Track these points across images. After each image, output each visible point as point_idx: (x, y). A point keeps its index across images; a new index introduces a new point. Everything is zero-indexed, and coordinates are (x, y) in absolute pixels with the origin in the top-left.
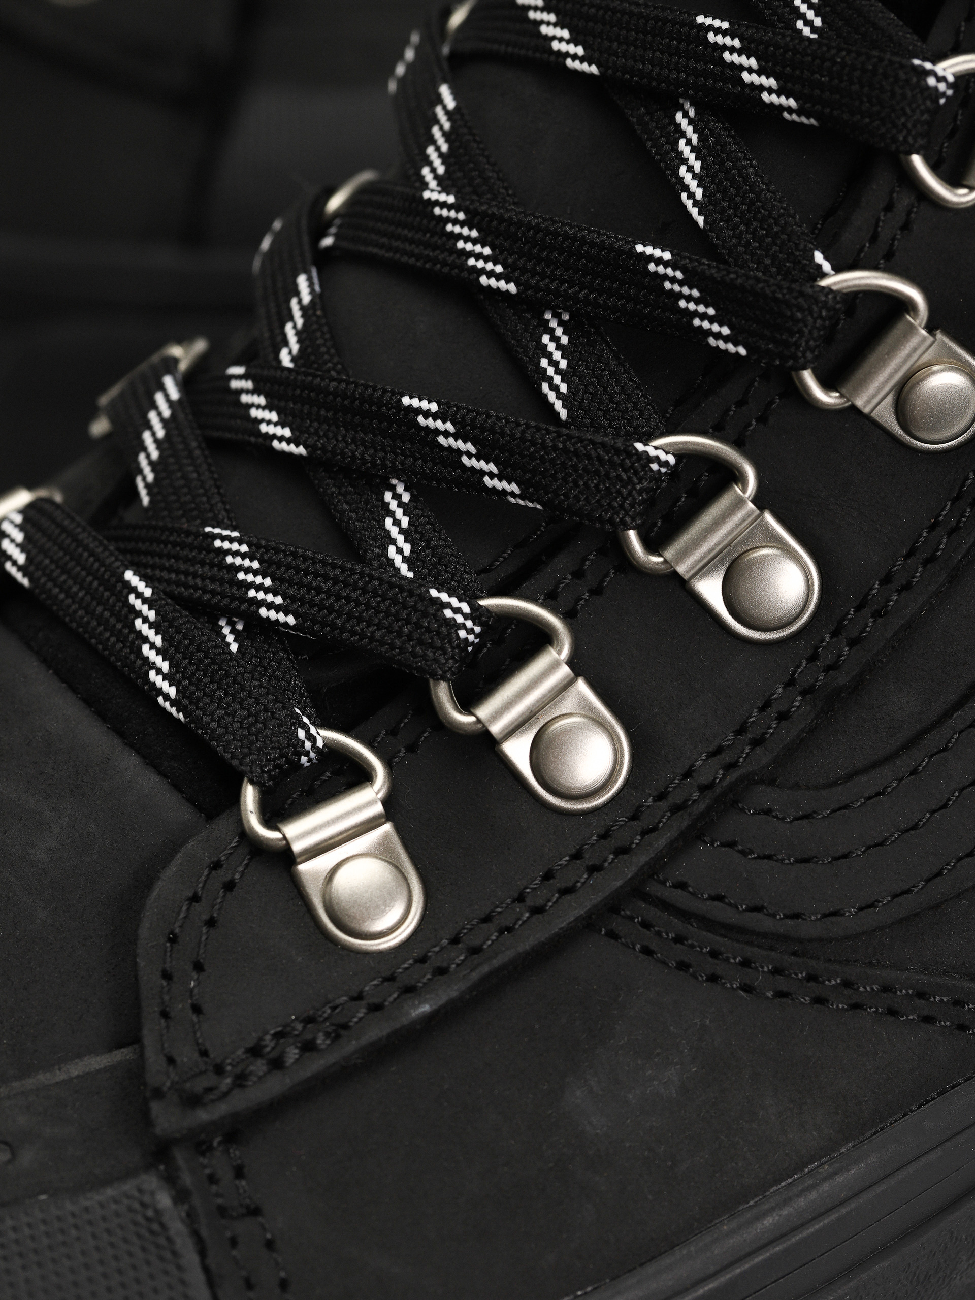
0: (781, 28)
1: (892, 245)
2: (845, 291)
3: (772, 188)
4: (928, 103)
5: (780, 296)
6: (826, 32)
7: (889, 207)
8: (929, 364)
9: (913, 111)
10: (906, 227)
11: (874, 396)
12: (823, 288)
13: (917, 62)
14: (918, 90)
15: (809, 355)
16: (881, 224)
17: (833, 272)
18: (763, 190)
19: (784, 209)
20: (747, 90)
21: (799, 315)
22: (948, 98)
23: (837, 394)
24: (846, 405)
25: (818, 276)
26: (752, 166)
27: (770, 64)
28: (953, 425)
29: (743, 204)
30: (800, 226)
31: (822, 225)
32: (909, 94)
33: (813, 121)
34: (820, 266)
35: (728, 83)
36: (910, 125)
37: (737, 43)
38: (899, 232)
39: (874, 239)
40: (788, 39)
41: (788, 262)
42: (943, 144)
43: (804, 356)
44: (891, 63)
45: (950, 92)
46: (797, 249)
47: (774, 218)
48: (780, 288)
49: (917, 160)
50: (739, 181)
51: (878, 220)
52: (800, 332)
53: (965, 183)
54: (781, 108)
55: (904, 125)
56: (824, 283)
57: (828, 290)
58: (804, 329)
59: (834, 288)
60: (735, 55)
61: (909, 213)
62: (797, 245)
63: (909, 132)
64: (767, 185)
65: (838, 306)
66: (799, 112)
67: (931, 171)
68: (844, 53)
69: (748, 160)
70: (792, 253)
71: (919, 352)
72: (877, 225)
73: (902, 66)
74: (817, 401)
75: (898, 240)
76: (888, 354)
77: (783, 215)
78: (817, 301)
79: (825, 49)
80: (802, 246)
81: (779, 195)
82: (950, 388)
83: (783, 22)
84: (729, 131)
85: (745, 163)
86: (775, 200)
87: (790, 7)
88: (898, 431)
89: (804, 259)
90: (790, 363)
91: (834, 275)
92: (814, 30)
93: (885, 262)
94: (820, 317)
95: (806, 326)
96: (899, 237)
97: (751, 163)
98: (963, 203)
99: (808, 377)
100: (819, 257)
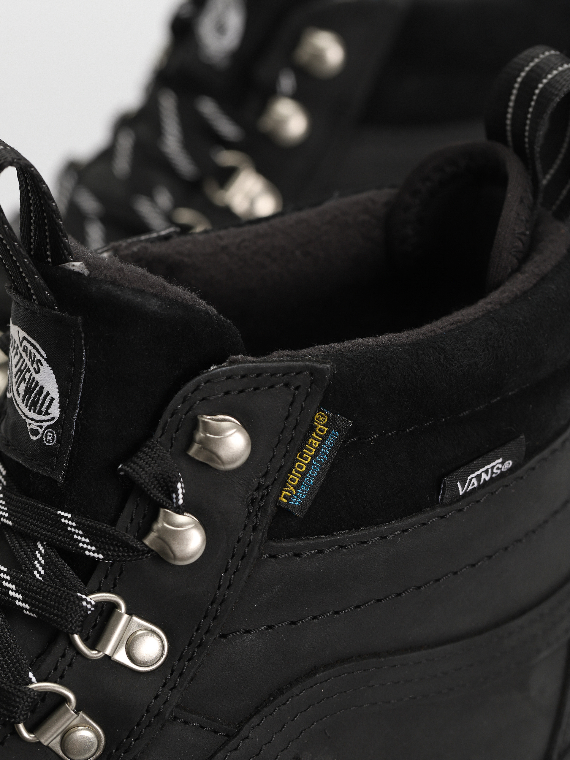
0: (28, 573)
1: (63, 672)
2: (39, 691)
3: (16, 642)
4: (82, 613)
5: (10, 690)
6: (45, 577)
7: (63, 656)
8: (76, 726)
9: (75, 616)
10: (70, 665)
11: (49, 738)
12: (30, 689)
13: (79, 594)
14: (78, 607)
15: (22, 718)
16: (59, 663)
17: (36, 682)
18: (11, 643)
19: (20, 652)
20: (10, 599)
21: (18, 700)
22: (92, 611)
23: (34, 736)
24: (37, 741)
25: (29, 683)
26: (9, 632)
27: (20, 589)
28: (85, 754)
29: (3, 648)
30: (25, 661)
31: (36, 661)
32: (74, 608)
33: (35, 615)
34: (31, 679)
35: (3, 595)
36: (73, 622)
37: (8, 578)
38: (67, 667)
39: (56, 669)
40: (29, 579)
41: (18, 676)
42: (90, 630)
43: (19, 717)
44: (68, 594)
45: (93, 609)
46: (22, 671)
47: (15, 656)
48: (11, 687)
49: (76, 637)
50: (3, 638)
51: (58, 661)
52: (18, 707)
53: (96, 649)
54: (23, 608)
55: (71, 621)
56: (31, 686)
57: (32, 690)
58: (20, 706)
59: (35, 689)
60: (7, 583)
61: (72, 659)
62: (22, 669)
63: (73, 624)
64: (14, 641)
65: (36, 697)
66: (30, 611)
67: (82, 642)
68: (50, 587)
69: (8, 629)
70: (20, 672)
71: (70, 721)
72: (57, 663)
73: (73, 596)
74: (24, 738)
75: (66, 670)
76: (56, 720)
77: (18, 655)
78: (26, 694)
79: (42, 585)
80: (24, 669)
81: (18, 646)
82: (85, 738)
83: (29, 571)
84: (2, 616)
85: (6, 630)
86: (16, 648)
87: (33, 564)
88: (62, 754)
89: (24, 675)
90: (13, 720)
91: (37, 683)
92: (41, 575)
93: (60, 680)
94: (27, 701)
95: (20, 705)
96: (66, 669)
97: (9, 631)
98: (95, 657)
99: (21, 727)
100: (31, 675)
